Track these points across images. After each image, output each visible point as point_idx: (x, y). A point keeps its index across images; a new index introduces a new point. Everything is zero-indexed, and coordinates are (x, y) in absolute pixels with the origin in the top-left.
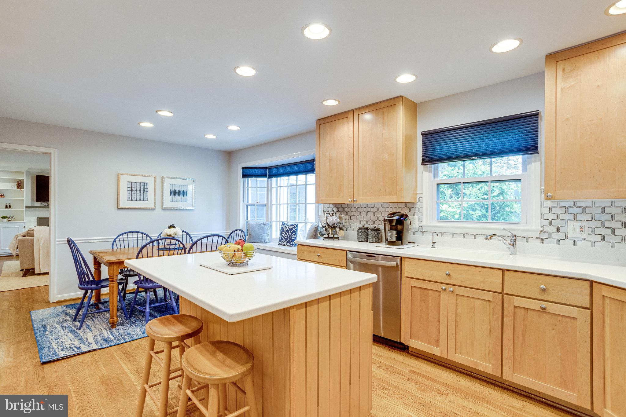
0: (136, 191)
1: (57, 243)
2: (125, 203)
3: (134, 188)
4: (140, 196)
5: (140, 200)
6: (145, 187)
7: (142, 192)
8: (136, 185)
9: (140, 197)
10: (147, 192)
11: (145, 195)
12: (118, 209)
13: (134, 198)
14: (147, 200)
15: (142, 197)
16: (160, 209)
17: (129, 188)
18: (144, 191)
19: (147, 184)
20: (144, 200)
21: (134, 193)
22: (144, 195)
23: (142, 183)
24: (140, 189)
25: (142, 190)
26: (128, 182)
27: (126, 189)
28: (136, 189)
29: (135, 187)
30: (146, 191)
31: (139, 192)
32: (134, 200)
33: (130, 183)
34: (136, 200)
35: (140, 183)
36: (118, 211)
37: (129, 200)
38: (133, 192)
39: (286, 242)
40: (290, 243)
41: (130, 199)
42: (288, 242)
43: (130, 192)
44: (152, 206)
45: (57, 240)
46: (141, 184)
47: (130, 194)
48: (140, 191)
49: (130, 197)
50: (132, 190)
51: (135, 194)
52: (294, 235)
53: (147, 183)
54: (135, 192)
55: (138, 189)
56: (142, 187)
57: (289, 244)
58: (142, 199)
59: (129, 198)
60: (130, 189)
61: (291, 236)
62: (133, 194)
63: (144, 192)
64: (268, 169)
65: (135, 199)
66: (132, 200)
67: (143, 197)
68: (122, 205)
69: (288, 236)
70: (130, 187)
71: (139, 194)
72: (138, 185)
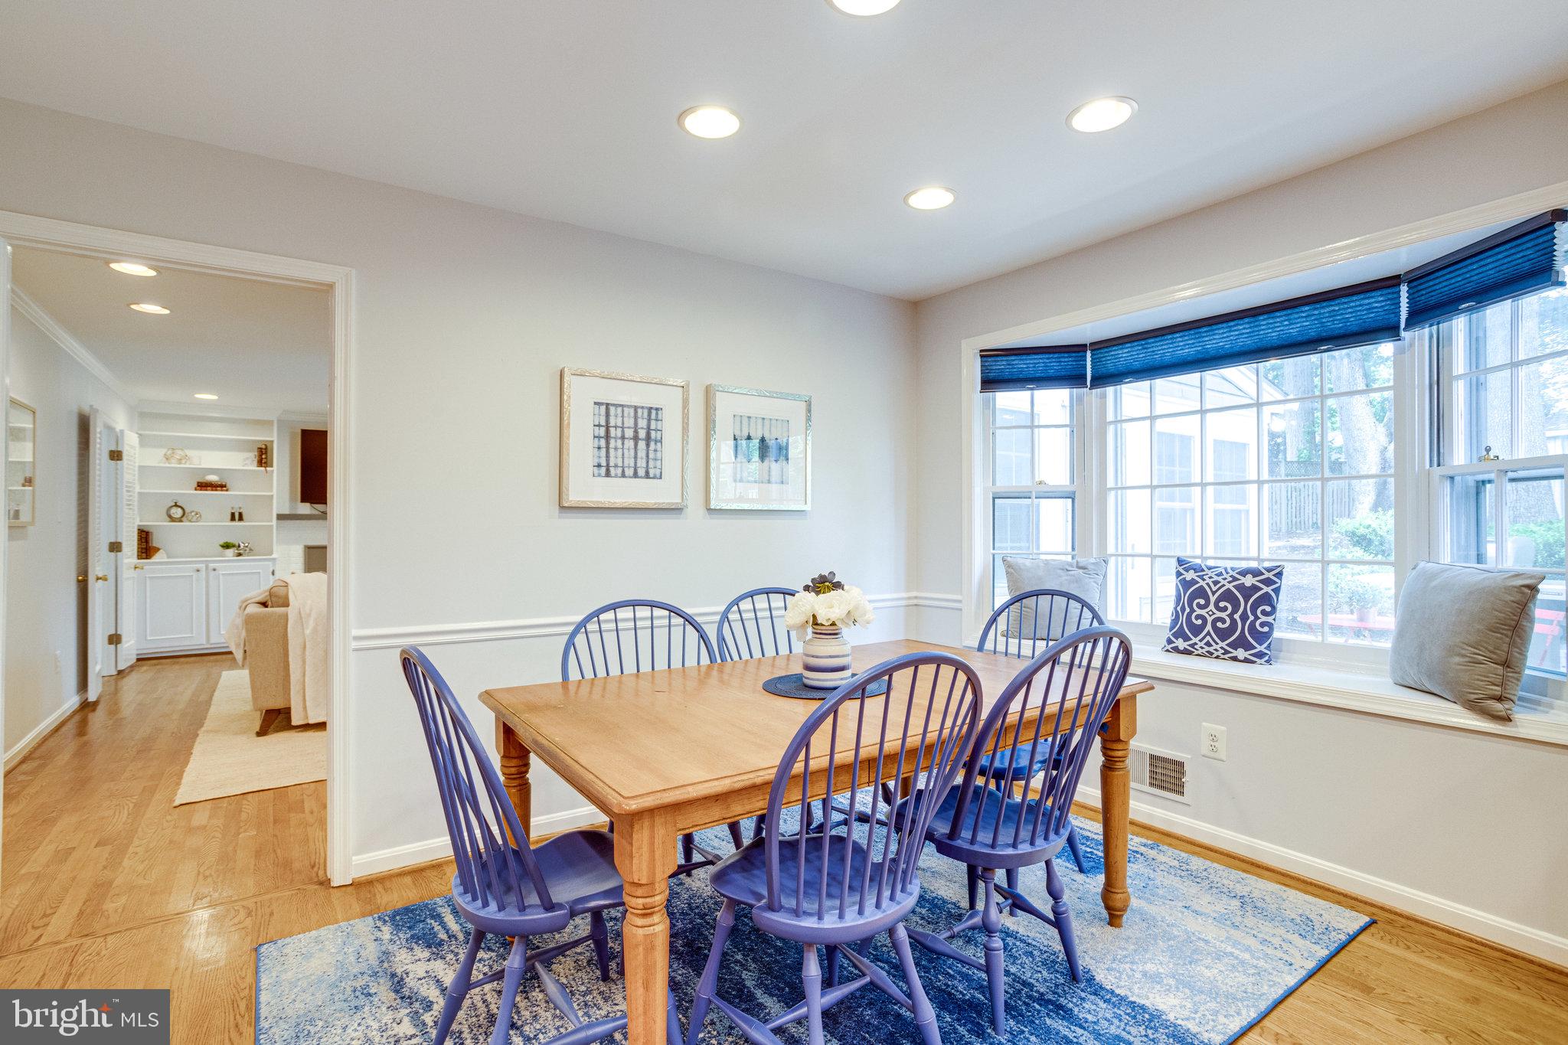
0: (623, 438)
1: (354, 644)
2: (585, 487)
3: (616, 427)
4: (636, 457)
5: (636, 475)
6: (653, 427)
7: (642, 445)
8: (623, 416)
9: (636, 463)
10: (659, 444)
11: (651, 455)
12: (563, 508)
13: (616, 466)
14: (658, 476)
15: (642, 463)
16: (702, 511)
17: (599, 426)
18: (648, 438)
19: (657, 414)
20: (647, 476)
21: (616, 449)
22: (647, 456)
23: (643, 408)
24: (636, 432)
25: (642, 434)
26: (595, 403)
27: (590, 431)
28: (623, 432)
29: (619, 424)
30: (656, 442)
31: (632, 443)
32: (616, 476)
33: (603, 408)
34: (623, 475)
35: (636, 408)
36: (559, 518)
37: (599, 475)
38: (612, 442)
39: (1224, 644)
40: (1248, 647)
41: (603, 471)
42: (1234, 645)
43: (603, 442)
44: (672, 498)
45: (355, 632)
46: (640, 411)
47: (603, 451)
48: (636, 438)
49: (604, 463)
50: (607, 437)
51: (620, 452)
52: (1264, 613)
53: (657, 409)
54: (619, 442)
55: (629, 433)
56: (642, 423)
57: (1241, 653)
58: (641, 472)
59: (599, 466)
60: (602, 432)
61: (1252, 618)
62: (612, 451)
63: (648, 445)
64: (1089, 354)
65: (619, 471)
66: (608, 474)
67: (644, 465)
68: (573, 497)
69: (1237, 616)
70: (603, 423)
71: (632, 452)
72: (629, 417)
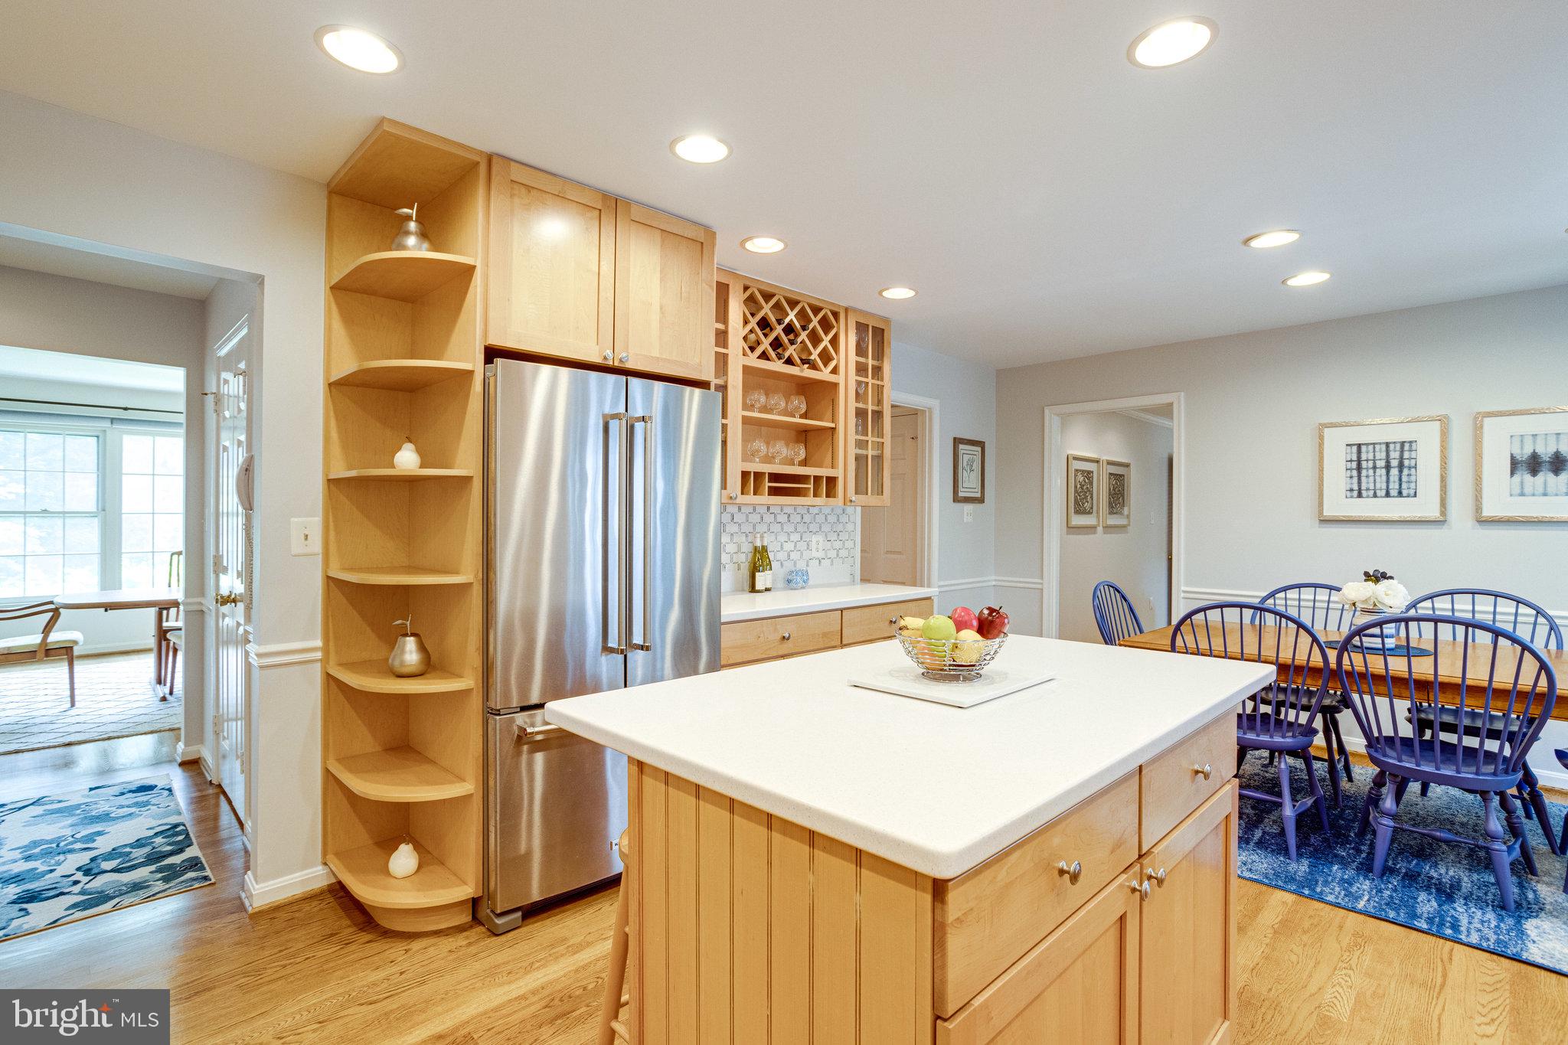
0: (1375, 468)
1: (1182, 595)
2: (1337, 503)
3: (1367, 460)
4: (1388, 482)
5: (1388, 495)
6: (1406, 455)
7: (1394, 472)
8: (1374, 451)
9: (1388, 487)
10: (1413, 470)
11: (1404, 478)
12: (1327, 522)
13: (1368, 489)
14: (1412, 492)
15: (1394, 487)
16: (1470, 522)
17: (1351, 461)
18: (1401, 466)
19: (1411, 446)
20: (1400, 494)
21: (1367, 476)
22: (1400, 480)
23: (1380, 444)
24: (1388, 462)
25: (1394, 463)
26: (1347, 445)
27: (1342, 465)
28: (1375, 463)
29: (1371, 456)
30: (1410, 468)
31: (1384, 471)
32: (1368, 497)
33: (1355, 449)
34: (1375, 495)
35: (1387, 445)
36: (1319, 527)
37: (1352, 497)
38: (1364, 473)
41: (1355, 493)
43: (1355, 473)
44: (1434, 513)
45: (1183, 588)
46: (1392, 447)
47: (1355, 480)
48: (1388, 467)
49: (1356, 487)
50: (1359, 468)
51: (1371, 479)
53: (1411, 442)
54: (1371, 472)
55: (1381, 464)
56: (1395, 455)
58: (1394, 492)
59: (1351, 490)
60: (1354, 465)
62: (1363, 479)
63: (1401, 472)
65: (1371, 493)
66: (1360, 495)
67: (1397, 487)
70: (1355, 458)
71: (1384, 478)
72: (1381, 451)
